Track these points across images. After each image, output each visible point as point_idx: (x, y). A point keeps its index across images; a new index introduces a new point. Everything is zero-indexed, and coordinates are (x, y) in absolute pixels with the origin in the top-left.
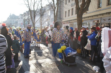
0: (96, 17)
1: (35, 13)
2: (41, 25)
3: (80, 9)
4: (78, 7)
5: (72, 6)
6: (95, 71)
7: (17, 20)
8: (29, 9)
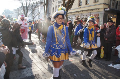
0: (77, 13)
1: (28, 8)
2: (33, 18)
3: (66, 6)
4: (64, 4)
5: (58, 3)
6: (79, 53)
7: (11, 14)
8: (23, 5)
